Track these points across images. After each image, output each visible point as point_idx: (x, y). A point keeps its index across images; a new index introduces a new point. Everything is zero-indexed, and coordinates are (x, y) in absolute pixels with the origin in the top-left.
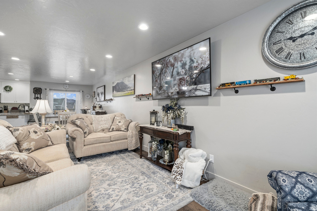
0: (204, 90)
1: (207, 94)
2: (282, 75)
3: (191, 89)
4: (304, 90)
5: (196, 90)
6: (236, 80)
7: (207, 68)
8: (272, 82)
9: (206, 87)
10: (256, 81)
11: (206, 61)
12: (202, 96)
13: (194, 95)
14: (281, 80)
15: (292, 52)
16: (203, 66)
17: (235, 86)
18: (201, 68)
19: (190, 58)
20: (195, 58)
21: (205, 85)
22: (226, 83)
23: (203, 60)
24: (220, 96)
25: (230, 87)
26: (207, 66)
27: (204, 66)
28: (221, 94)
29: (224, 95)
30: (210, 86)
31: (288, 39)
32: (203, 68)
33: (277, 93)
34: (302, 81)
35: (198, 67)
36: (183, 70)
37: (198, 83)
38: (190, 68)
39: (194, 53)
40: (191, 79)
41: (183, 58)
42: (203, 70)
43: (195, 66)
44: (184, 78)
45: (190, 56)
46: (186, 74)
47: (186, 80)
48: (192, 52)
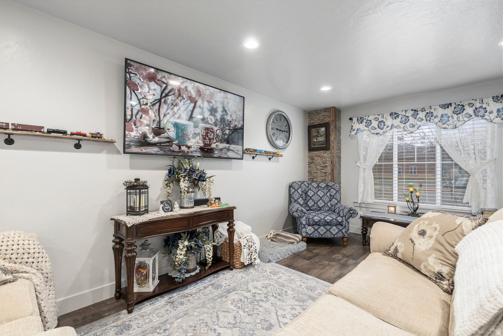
0: (237, 152)
3: (223, 148)
5: (228, 150)
7: (241, 128)
8: (273, 155)
9: (239, 149)
10: (265, 152)
11: (240, 121)
13: (225, 156)
14: (276, 155)
17: (257, 153)
18: (235, 126)
19: (222, 105)
20: (228, 110)
21: (238, 146)
23: (237, 118)
24: (247, 160)
27: (238, 124)
32: (237, 126)
33: (271, 162)
35: (232, 123)
36: (211, 116)
37: (230, 142)
38: (223, 120)
39: (228, 103)
40: (223, 134)
41: (212, 99)
42: (237, 129)
43: (228, 120)
44: (212, 129)
45: (223, 103)
46: (216, 126)
47: (217, 134)
48: (225, 99)
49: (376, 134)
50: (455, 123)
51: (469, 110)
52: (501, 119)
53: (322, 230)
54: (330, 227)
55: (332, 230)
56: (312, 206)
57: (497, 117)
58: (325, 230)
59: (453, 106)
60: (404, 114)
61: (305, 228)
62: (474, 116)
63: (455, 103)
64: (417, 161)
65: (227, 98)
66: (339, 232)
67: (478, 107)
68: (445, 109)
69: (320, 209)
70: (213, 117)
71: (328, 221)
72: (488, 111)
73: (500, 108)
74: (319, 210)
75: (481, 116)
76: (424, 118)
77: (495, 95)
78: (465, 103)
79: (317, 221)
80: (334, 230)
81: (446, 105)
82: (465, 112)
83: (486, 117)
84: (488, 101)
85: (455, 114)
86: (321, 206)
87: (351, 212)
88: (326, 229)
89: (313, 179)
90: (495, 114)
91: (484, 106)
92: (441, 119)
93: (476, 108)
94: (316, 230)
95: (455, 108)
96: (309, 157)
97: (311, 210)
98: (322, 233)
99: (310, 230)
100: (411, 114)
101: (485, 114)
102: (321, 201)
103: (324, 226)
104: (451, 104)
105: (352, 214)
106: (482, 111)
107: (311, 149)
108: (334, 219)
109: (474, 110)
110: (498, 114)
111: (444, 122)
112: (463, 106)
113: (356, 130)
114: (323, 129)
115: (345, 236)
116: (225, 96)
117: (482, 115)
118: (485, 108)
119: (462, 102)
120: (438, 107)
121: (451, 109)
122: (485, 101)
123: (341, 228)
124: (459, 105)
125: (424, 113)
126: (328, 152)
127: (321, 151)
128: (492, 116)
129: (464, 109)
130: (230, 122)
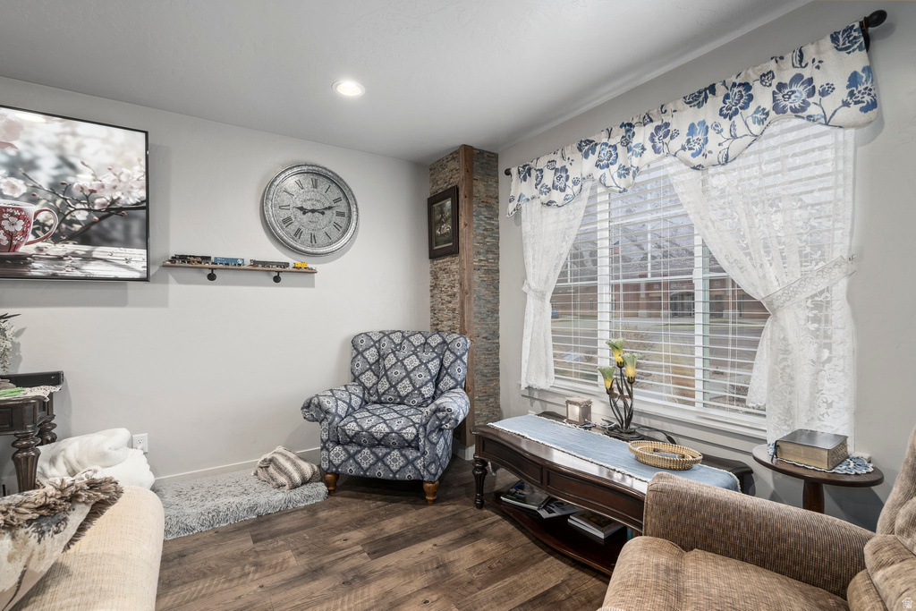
0: (124, 263)
1: (137, 275)
2: (292, 260)
3: (63, 254)
4: (312, 286)
5: (87, 258)
6: (216, 253)
7: (137, 207)
8: (279, 269)
9: (133, 256)
10: (255, 263)
11: (132, 187)
12: (116, 279)
13: (77, 273)
14: (290, 268)
15: (303, 229)
16: (119, 198)
17: (214, 266)
18: (113, 202)
19: (57, 152)
20: (83, 163)
21: (128, 250)
22: (190, 256)
23: (120, 181)
24: (166, 282)
25: (202, 265)
26: (137, 204)
27: (123, 197)
28: (171, 278)
29: (180, 282)
30: (145, 257)
31: (298, 208)
32: (120, 201)
33: (283, 286)
34: (312, 272)
35: (98, 194)
36: (13, 180)
37: (96, 239)
38: (59, 187)
39: (80, 147)
40: (63, 220)
41: (16, 138)
42: (121, 209)
43: (82, 189)
44: (21, 210)
45: (60, 147)
46: (34, 201)
47: (37, 222)
48: (69, 138)
49: (547, 204)
50: (726, 145)
51: (763, 97)
52: (862, 109)
53: (366, 457)
54: (385, 451)
55: (388, 460)
56: (384, 394)
57: (846, 104)
58: (372, 459)
59: (721, 90)
60: (605, 140)
61: (328, 450)
62: (773, 114)
63: (724, 83)
64: (653, 276)
65: (74, 134)
66: (406, 465)
67: (786, 80)
68: (700, 105)
69: (402, 401)
70: (21, 182)
71: (379, 436)
72: (817, 89)
73: (859, 70)
74: (399, 404)
75: (794, 110)
76: (648, 145)
77: (841, 28)
78: (752, 76)
79: (351, 433)
80: (395, 460)
81: (700, 92)
82: (753, 107)
83: (813, 110)
84: (818, 52)
85: (725, 116)
86: (403, 393)
87: (441, 415)
88: (376, 455)
89: (437, 324)
90: (841, 92)
91: (807, 73)
92: (688, 141)
93: (781, 86)
94: (351, 456)
95: (727, 97)
96: (431, 273)
97: (381, 403)
98: (365, 466)
99: (337, 455)
100: (618, 139)
101: (810, 100)
102: (406, 382)
103: (371, 446)
104: (712, 89)
105: (441, 420)
106: (801, 91)
107: (434, 255)
108: (393, 431)
109: (774, 93)
110: (851, 94)
111: (697, 147)
112: (747, 86)
113: (517, 199)
114: (448, 203)
115: (423, 477)
116: (68, 129)
117: (797, 104)
118: (811, 80)
119: (743, 75)
120: (680, 104)
121: (715, 103)
122: (810, 52)
123: (411, 454)
124: (734, 85)
125: (650, 128)
126: (457, 259)
127: (448, 259)
128: (831, 103)
129: (751, 98)
130: (92, 191)
